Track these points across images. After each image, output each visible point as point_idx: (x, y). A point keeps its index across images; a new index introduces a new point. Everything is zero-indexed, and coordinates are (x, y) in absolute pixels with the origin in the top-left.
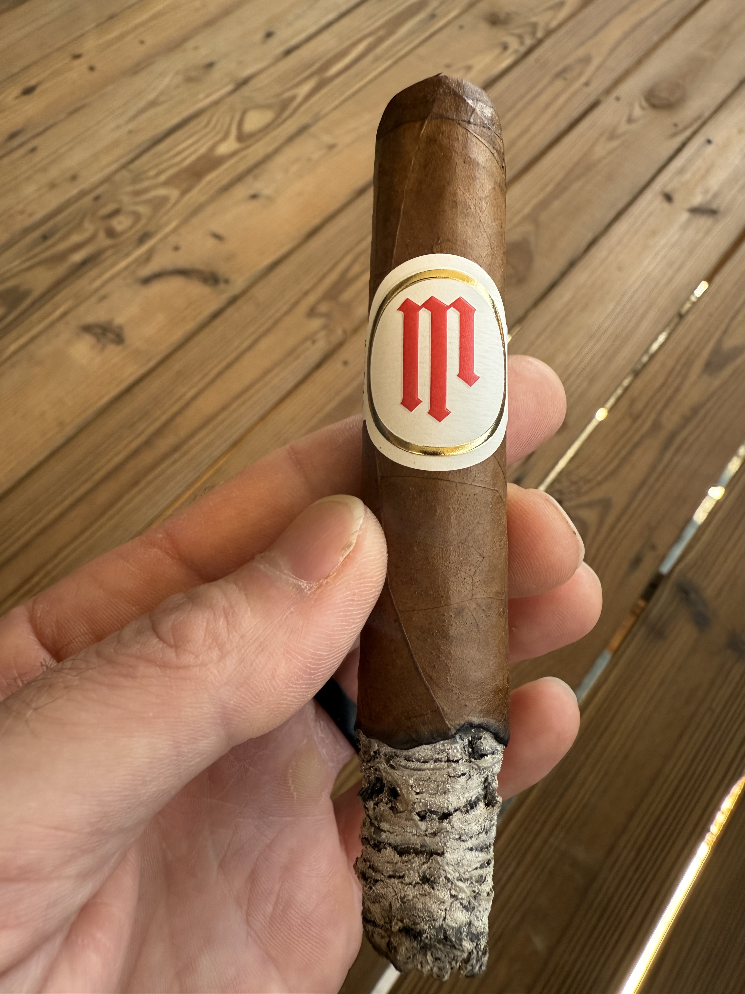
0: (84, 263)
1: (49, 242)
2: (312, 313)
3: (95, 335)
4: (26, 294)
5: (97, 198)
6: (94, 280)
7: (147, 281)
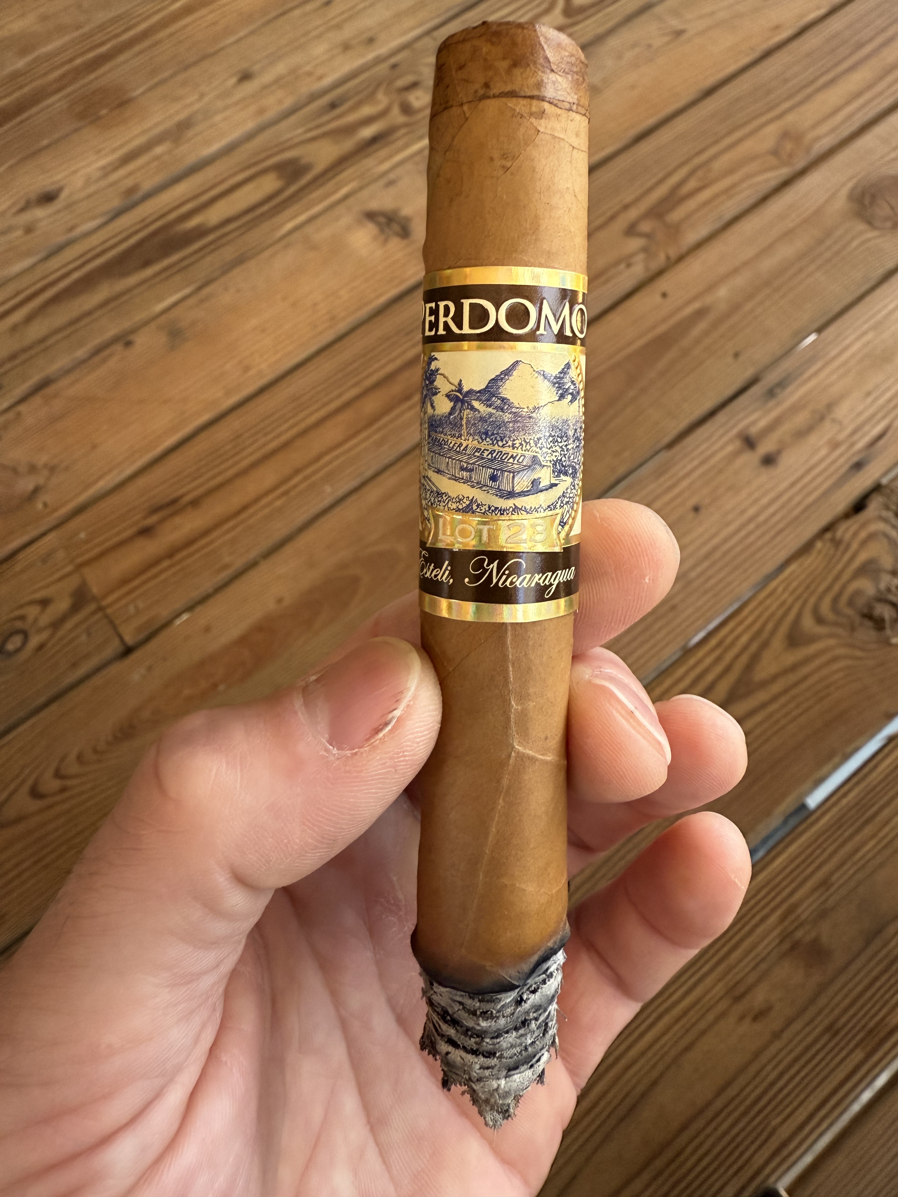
0: (375, 140)
1: (338, 111)
2: (631, 231)
3: (379, 225)
4: (307, 168)
5: (394, 66)
6: (382, 162)
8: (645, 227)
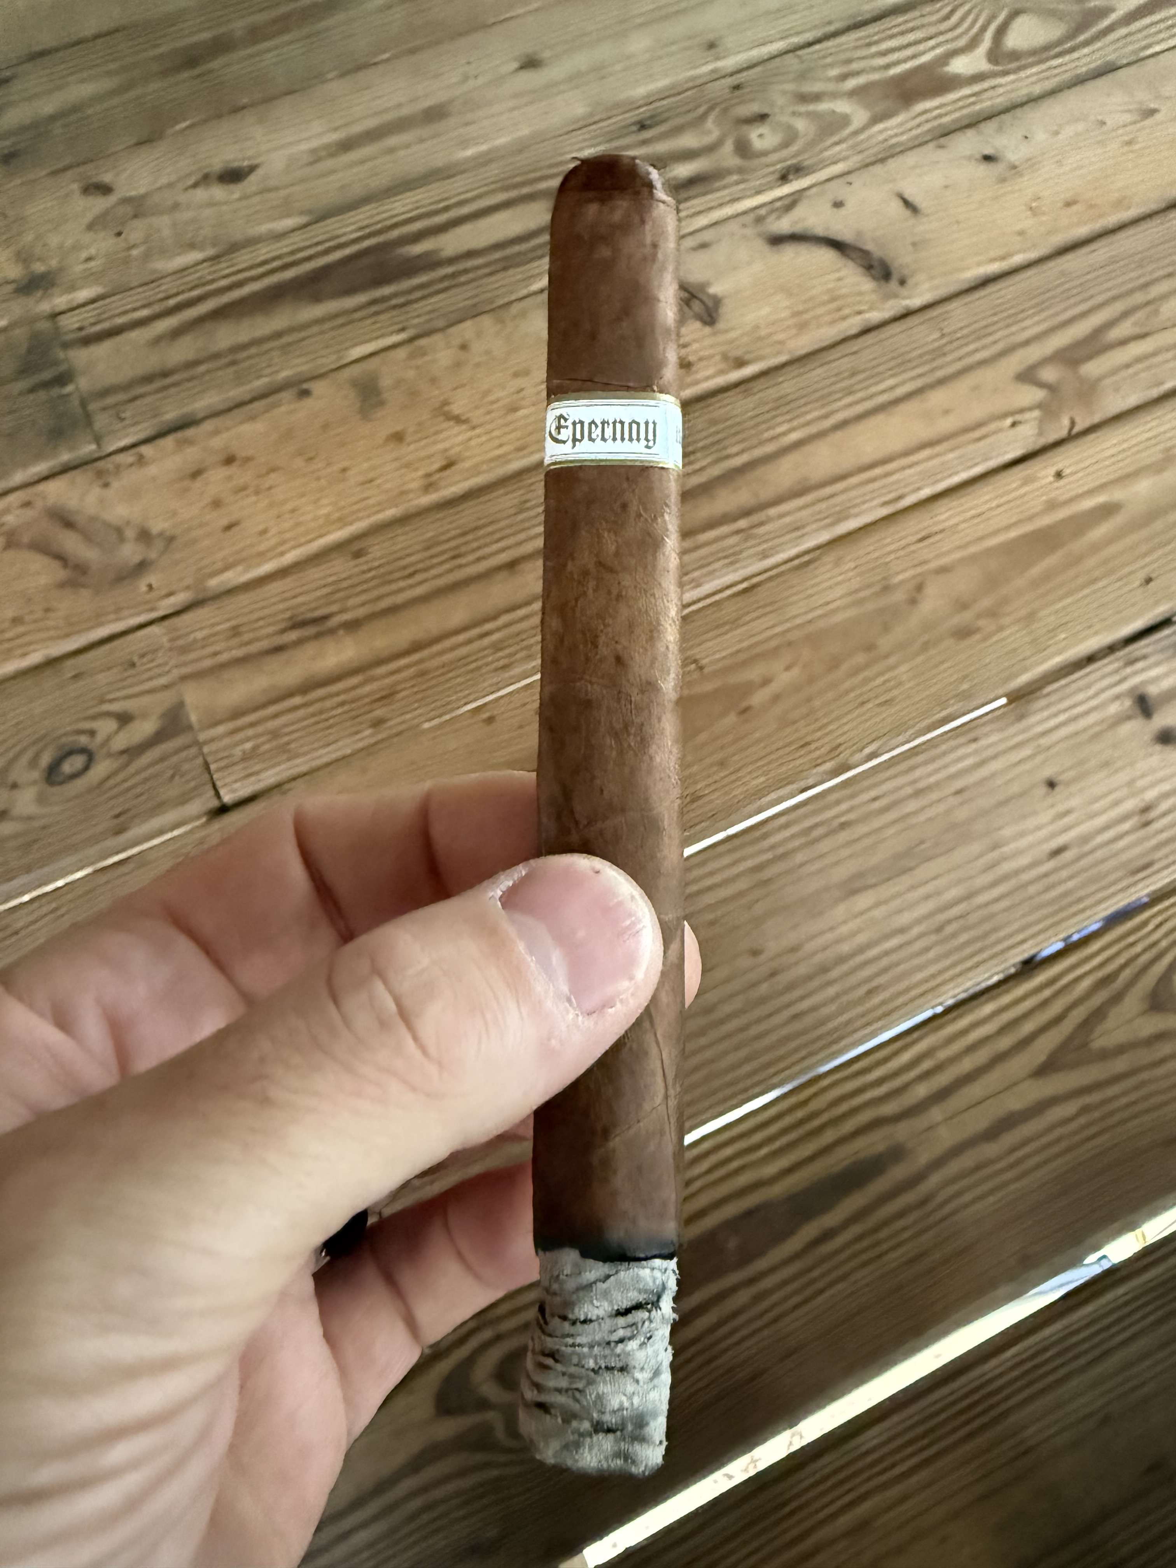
0: (692, 182)
1: (649, 133)
2: (1027, 376)
5: (737, 87)
6: (697, 213)
7: (777, 240)
8: (1049, 374)
